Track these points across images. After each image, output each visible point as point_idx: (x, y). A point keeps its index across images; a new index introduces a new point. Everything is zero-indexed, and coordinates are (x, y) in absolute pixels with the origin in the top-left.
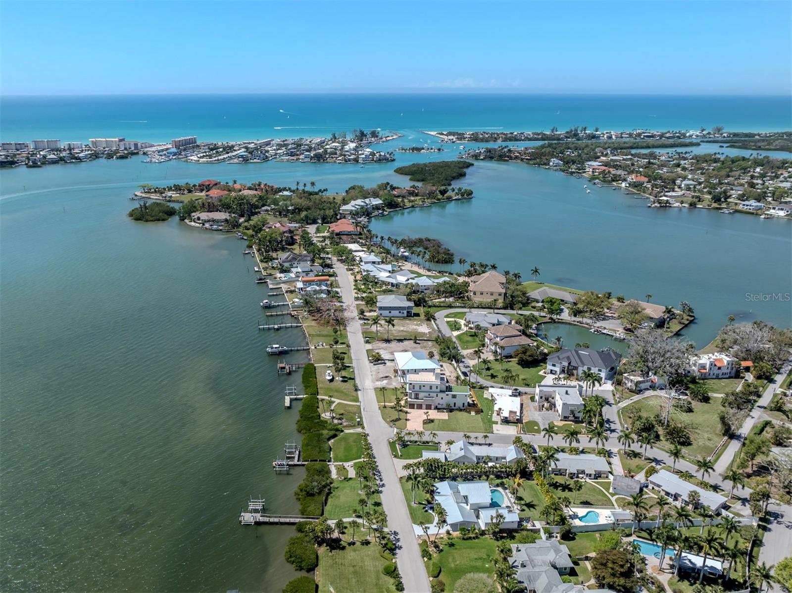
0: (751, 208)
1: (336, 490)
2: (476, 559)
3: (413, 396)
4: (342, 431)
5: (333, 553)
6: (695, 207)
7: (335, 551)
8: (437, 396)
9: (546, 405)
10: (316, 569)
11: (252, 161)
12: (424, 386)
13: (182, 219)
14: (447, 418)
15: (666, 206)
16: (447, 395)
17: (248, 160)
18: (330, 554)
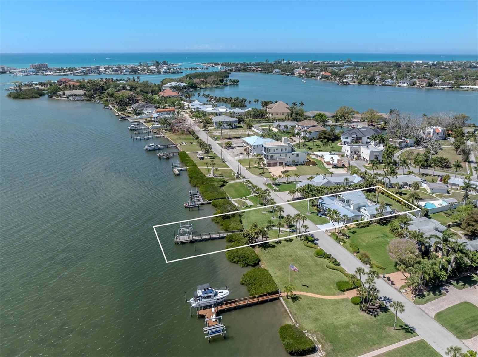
0: (389, 83)
1: (244, 213)
2: (378, 237)
3: (269, 157)
4: (227, 183)
5: (267, 250)
6: (361, 84)
7: (269, 249)
8: (286, 156)
9: (355, 156)
10: (260, 263)
11: (90, 74)
12: (277, 149)
13: (51, 97)
14: (296, 169)
15: (347, 84)
16: (293, 154)
17: (87, 74)
18: (266, 252)
